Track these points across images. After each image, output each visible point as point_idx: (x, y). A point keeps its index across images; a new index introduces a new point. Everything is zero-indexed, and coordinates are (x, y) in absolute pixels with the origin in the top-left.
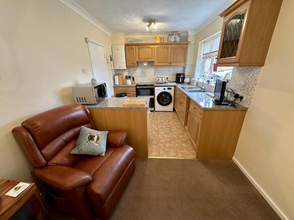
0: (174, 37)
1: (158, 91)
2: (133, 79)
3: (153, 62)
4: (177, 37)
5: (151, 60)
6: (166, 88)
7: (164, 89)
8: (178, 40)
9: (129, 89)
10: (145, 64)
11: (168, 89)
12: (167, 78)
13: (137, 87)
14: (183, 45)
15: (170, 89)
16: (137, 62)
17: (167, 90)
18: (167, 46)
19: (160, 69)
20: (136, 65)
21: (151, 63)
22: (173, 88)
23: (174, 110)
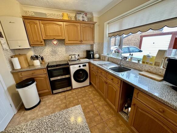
0: (81, 15)
1: (73, 69)
2: (42, 59)
3: (64, 40)
4: (84, 16)
5: (60, 38)
6: (81, 65)
7: (80, 66)
8: (86, 19)
9: (37, 72)
10: (55, 42)
11: (83, 66)
12: (79, 55)
13: (49, 69)
14: (90, 25)
15: (85, 65)
16: (44, 40)
17: (82, 68)
18: (76, 24)
19: (71, 47)
20: (43, 43)
21: (62, 41)
22: (87, 64)
23: (90, 83)
